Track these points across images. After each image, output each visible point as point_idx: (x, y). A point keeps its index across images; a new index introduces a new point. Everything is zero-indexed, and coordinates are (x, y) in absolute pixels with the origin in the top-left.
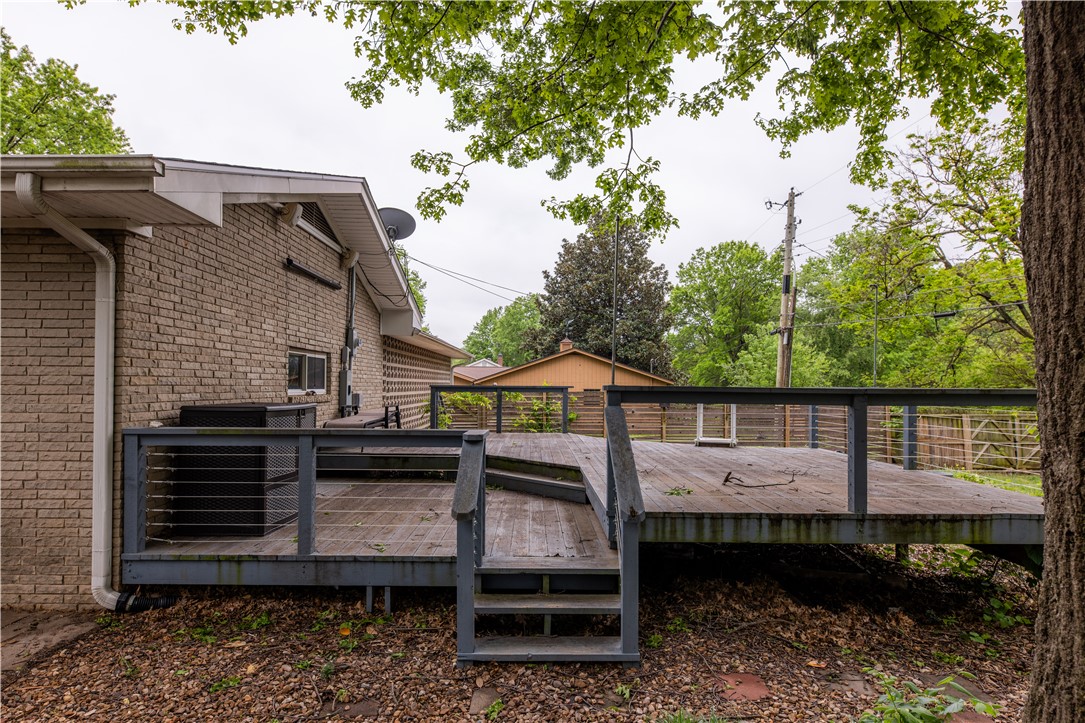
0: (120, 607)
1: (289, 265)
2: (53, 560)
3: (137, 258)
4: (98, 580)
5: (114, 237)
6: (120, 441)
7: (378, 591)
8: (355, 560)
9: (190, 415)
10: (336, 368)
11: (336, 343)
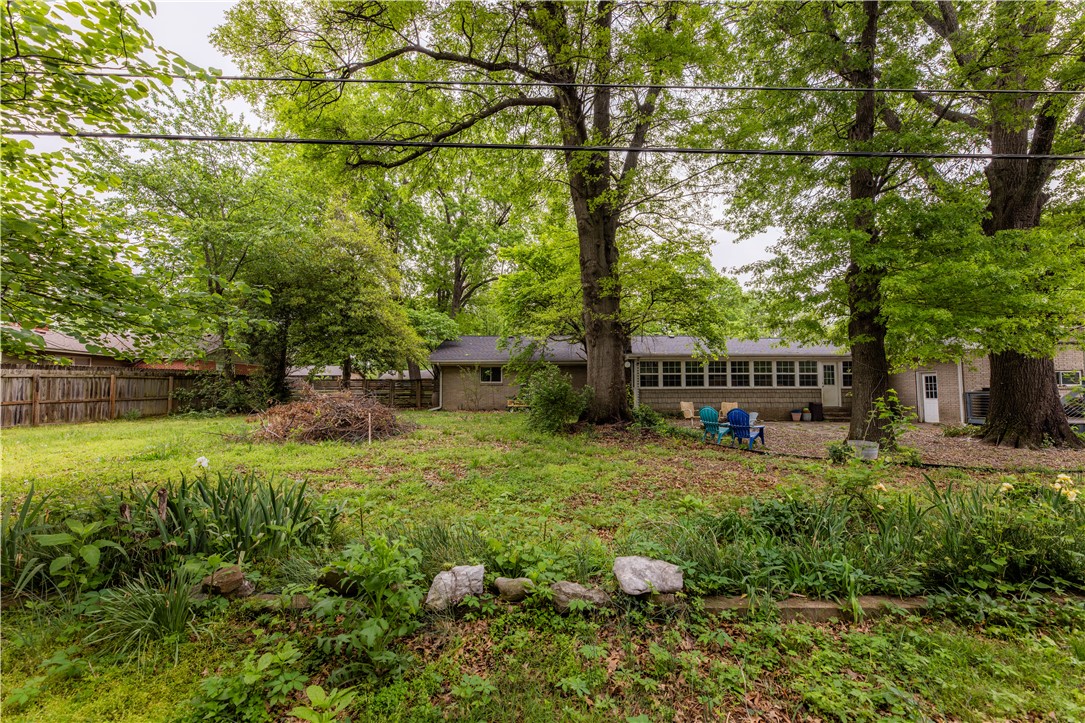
4: (962, 421)
6: (964, 394)
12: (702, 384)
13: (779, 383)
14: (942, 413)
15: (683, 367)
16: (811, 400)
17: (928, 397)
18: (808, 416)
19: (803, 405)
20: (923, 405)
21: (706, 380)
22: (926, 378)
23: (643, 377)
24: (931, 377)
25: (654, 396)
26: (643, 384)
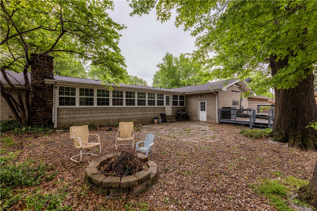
0: (219, 123)
1: (232, 91)
2: (213, 119)
3: (219, 94)
4: (217, 121)
5: (217, 93)
6: (218, 110)
7: (243, 124)
8: (240, 121)
9: (223, 108)
10: (239, 103)
11: (239, 99)
12: (108, 104)
13: (149, 104)
14: (208, 117)
15: (95, 93)
16: (161, 112)
17: (201, 110)
18: (160, 120)
19: (158, 115)
20: (199, 114)
21: (111, 102)
22: (201, 103)
23: (60, 99)
24: (203, 102)
25: (72, 112)
26: (61, 104)
